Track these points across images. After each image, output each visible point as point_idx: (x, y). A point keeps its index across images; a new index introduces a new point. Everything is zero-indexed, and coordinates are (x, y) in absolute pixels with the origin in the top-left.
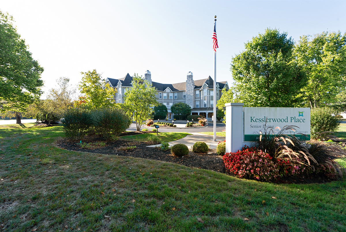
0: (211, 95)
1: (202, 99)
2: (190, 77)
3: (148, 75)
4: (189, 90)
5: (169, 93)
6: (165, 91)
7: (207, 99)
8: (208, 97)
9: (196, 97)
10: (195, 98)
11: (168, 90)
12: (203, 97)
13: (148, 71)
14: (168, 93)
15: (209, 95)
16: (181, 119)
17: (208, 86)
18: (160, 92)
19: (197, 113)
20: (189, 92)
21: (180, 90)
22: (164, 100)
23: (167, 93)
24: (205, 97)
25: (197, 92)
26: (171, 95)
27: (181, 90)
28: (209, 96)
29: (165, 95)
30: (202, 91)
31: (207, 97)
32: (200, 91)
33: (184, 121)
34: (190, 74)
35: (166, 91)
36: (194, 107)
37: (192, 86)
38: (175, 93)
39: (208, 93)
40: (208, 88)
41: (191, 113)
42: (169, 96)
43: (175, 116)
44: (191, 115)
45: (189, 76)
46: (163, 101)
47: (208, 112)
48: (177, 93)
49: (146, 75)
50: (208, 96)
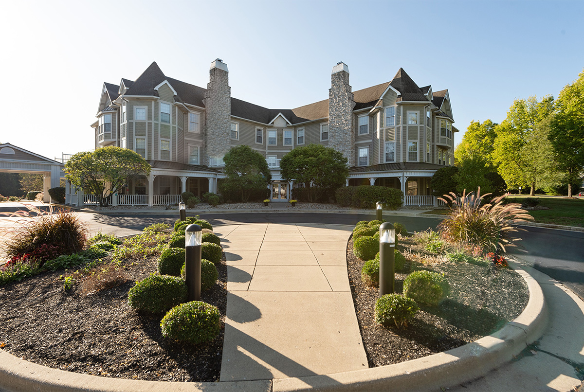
0: (410, 122)
1: (378, 137)
2: (341, 78)
3: (219, 73)
4: (338, 116)
5: (282, 128)
6: (273, 123)
7: (395, 137)
8: (401, 129)
9: (359, 134)
10: (357, 138)
11: (279, 122)
12: (381, 131)
13: (220, 61)
14: (280, 131)
15: (405, 122)
16: (314, 201)
17: (399, 93)
18: (257, 127)
19: (367, 181)
20: (337, 122)
21: (312, 120)
22: (269, 148)
23: (278, 128)
24: (390, 131)
25: (364, 120)
26: (288, 134)
27: (315, 119)
28: (404, 128)
29: (272, 134)
30: (379, 114)
31: (395, 130)
32: (373, 116)
33: (325, 206)
34: (341, 68)
35: (275, 125)
36: (354, 165)
37: (347, 101)
38: (298, 129)
39: (401, 117)
40: (402, 101)
41: (347, 181)
42: (282, 138)
43: (298, 190)
44: (347, 185)
45: (339, 73)
46: (267, 151)
47: (406, 175)
48: (303, 128)
49: (213, 72)
50: (401, 125)
